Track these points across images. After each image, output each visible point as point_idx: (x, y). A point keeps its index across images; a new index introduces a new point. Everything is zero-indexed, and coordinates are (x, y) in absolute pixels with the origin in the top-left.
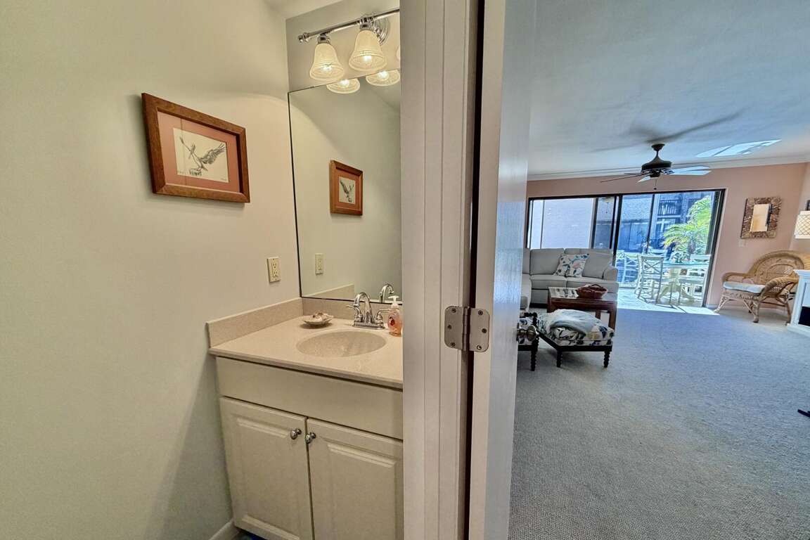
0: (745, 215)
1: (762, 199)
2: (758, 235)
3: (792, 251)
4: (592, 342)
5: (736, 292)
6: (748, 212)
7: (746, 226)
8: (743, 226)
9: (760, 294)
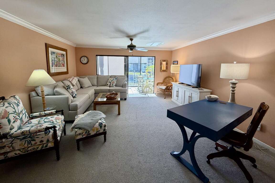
0: (160, 65)
1: (164, 60)
2: (164, 71)
3: (171, 76)
4: (95, 133)
5: (160, 89)
6: (161, 64)
7: (161, 68)
8: (160, 68)
9: (165, 89)
